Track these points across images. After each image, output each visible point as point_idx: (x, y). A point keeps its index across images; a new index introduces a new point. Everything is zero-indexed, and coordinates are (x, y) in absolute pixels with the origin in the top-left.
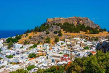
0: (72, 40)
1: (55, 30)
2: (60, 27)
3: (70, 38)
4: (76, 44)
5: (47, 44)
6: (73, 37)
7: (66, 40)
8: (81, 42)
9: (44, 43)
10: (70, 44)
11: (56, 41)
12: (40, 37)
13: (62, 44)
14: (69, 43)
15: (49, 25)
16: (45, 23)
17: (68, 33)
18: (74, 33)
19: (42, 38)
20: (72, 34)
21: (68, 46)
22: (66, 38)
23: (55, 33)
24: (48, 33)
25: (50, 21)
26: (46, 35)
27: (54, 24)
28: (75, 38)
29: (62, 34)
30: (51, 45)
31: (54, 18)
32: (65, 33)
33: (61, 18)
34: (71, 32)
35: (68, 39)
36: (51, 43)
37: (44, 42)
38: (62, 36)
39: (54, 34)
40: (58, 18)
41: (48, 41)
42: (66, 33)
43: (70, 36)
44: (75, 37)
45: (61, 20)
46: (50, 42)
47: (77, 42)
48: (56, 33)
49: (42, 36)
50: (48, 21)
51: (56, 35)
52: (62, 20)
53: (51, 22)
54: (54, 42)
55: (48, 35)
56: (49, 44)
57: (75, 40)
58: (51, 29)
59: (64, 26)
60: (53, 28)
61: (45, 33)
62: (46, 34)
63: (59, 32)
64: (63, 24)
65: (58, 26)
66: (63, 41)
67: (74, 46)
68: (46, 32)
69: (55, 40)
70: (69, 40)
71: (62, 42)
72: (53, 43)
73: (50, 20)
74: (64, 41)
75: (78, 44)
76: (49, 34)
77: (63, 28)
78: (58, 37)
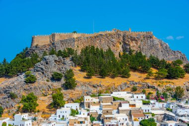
0: (106, 100)
1: (55, 70)
2: (72, 60)
3: (100, 93)
4: (118, 112)
5: (26, 116)
6: (109, 90)
7: (87, 99)
8: (134, 105)
9: (17, 112)
10: (100, 112)
11: (56, 104)
12: (5, 92)
13: (74, 113)
14: (95, 109)
15: (36, 56)
16: (27, 49)
17: (95, 80)
18: (113, 77)
19: (12, 96)
20: (107, 81)
21: (92, 119)
22: (88, 94)
23: (56, 78)
24: (30, 81)
25: (40, 44)
26: (26, 86)
27: (52, 53)
28: (115, 94)
29: (74, 81)
30: (39, 117)
31: (53, 36)
32: (85, 77)
33: (75, 36)
34: (102, 75)
35: (93, 96)
36: (38, 111)
37: (19, 107)
38: (76, 89)
39: (50, 83)
40: (65, 35)
41: (29, 106)
42: (89, 77)
43: (99, 89)
44: (116, 90)
45: (74, 40)
46: (37, 108)
47: (120, 105)
48: (59, 80)
49: (13, 91)
50: (35, 44)
51: (57, 85)
52: (79, 39)
53: (45, 46)
54: (49, 107)
55: (32, 86)
56: (33, 116)
57: (114, 99)
58: (43, 67)
59: (84, 58)
60: (47, 63)
61: (23, 79)
62: (26, 82)
63: (66, 77)
64: (79, 53)
65: (64, 57)
66: (77, 105)
67: (110, 118)
68: (27, 76)
69: (52, 101)
70: (96, 100)
71: (74, 108)
72: (47, 110)
73: (42, 40)
74: (82, 104)
75: (124, 111)
76: (36, 84)
77: (79, 65)
78: (63, 91)
